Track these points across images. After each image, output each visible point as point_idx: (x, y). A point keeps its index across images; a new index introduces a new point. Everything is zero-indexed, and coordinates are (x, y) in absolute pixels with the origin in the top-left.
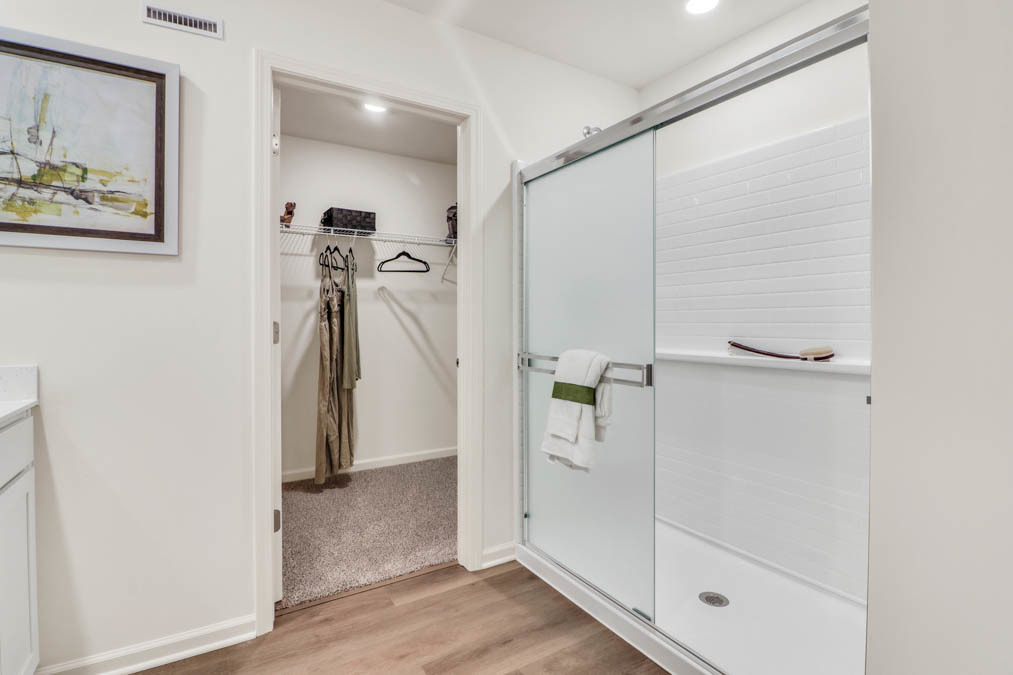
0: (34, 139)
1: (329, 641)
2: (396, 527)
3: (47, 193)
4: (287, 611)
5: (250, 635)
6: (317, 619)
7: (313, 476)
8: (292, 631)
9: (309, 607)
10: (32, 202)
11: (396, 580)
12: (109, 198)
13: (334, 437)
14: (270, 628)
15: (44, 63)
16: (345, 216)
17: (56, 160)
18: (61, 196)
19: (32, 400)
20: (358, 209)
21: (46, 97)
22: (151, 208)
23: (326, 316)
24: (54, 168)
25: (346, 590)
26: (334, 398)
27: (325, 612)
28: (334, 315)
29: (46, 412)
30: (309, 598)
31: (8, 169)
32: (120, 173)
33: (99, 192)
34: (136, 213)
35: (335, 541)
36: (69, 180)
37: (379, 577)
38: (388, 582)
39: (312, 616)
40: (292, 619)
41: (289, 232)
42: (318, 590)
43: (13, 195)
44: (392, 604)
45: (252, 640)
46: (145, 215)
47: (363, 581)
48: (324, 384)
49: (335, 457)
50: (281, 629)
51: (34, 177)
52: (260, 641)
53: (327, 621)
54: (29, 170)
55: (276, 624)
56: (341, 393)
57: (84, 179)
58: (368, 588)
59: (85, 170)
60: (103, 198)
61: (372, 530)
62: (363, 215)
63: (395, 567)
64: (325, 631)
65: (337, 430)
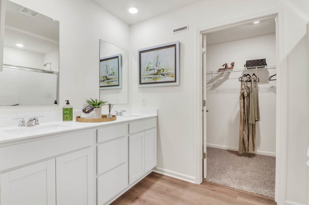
0: (157, 66)
1: (210, 195)
2: (258, 177)
3: (158, 75)
4: (206, 182)
5: (194, 182)
6: (212, 188)
7: (238, 151)
8: (204, 187)
9: (212, 184)
10: (156, 78)
11: (244, 192)
12: (167, 74)
13: (246, 139)
14: (199, 183)
15: (157, 51)
16: (252, 63)
17: (160, 69)
18: (161, 76)
19: (156, 115)
20: (258, 59)
21: (158, 57)
22: (174, 75)
23: (242, 98)
24: (159, 70)
25: (225, 186)
26: (246, 126)
27: (216, 188)
28: (245, 98)
29: (159, 117)
30: (213, 182)
31: (153, 72)
32: (169, 69)
33: (166, 73)
34: (172, 77)
35: (233, 171)
36: (162, 72)
37: (238, 188)
38: (240, 191)
39: (211, 187)
40: (206, 185)
41: (233, 72)
42: (217, 181)
43: (154, 77)
44: (236, 198)
45: (194, 184)
46: (173, 77)
47: (232, 186)
48: (241, 121)
49: (247, 146)
50: (202, 185)
51: (157, 73)
52: (195, 185)
53: (214, 190)
54: (156, 71)
55: (201, 184)
56: (249, 125)
57: (163, 71)
58: (233, 189)
59: (164, 70)
60: (166, 75)
61: (248, 174)
62: (260, 61)
63: (246, 188)
64: (212, 192)
65: (247, 137)
